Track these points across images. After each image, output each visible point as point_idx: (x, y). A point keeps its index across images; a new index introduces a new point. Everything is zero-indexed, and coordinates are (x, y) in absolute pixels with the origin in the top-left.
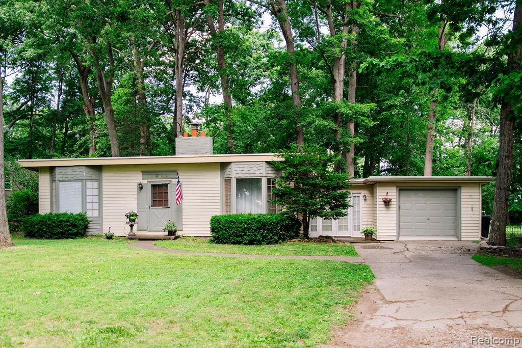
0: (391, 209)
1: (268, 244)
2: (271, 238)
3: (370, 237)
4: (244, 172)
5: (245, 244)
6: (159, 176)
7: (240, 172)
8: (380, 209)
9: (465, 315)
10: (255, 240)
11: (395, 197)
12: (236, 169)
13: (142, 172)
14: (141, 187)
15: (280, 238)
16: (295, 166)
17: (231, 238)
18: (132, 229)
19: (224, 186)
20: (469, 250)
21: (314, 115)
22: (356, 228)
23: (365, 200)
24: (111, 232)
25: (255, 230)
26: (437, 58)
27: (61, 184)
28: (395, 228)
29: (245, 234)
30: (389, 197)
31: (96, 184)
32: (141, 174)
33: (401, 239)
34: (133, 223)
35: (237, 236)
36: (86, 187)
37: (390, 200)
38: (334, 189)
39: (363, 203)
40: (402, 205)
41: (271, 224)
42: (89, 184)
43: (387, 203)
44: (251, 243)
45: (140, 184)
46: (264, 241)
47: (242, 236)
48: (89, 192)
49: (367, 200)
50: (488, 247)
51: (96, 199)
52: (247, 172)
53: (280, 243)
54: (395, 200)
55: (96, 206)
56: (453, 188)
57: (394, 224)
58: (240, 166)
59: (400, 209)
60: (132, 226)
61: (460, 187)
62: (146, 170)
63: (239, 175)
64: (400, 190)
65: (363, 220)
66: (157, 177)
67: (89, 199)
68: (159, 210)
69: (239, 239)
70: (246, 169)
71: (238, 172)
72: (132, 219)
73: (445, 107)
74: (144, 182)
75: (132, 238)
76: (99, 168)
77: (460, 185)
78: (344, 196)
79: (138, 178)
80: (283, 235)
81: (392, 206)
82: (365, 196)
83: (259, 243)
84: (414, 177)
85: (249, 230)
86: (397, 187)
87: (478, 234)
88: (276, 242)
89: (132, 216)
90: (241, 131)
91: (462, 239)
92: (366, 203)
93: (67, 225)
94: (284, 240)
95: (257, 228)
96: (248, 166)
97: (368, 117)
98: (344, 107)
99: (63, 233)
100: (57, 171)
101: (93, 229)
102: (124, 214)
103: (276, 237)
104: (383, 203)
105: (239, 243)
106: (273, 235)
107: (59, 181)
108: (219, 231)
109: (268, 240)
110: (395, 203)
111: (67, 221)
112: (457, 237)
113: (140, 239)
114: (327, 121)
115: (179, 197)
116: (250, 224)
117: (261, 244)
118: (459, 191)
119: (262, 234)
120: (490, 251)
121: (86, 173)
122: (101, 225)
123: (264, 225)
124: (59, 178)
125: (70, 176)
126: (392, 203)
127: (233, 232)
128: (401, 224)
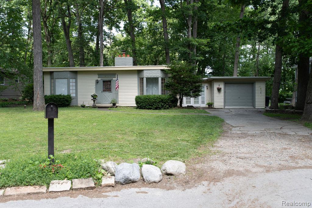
0: (221, 93)
1: (164, 109)
2: (166, 106)
3: (211, 106)
4: (150, 74)
5: (153, 109)
6: (107, 76)
7: (148, 75)
8: (216, 93)
9: (266, 130)
10: (158, 107)
11: (223, 87)
12: (146, 73)
13: (98, 74)
14: (97, 82)
15: (169, 107)
16: (177, 72)
17: (147, 106)
18: (94, 103)
19: (139, 81)
20: (261, 112)
21: (178, 45)
22: (203, 102)
23: (207, 88)
24: (84, 104)
25: (158, 102)
26: (247, 22)
27: (57, 80)
28: (223, 102)
29: (154, 105)
30: (220, 87)
31: (74, 80)
32: (97, 76)
33: (226, 107)
34: (95, 100)
35: (150, 106)
36: (70, 81)
37: (221, 88)
38: (195, 83)
39: (206, 90)
40: (226, 91)
41: (165, 100)
42: (71, 80)
43: (219, 90)
44: (156, 109)
45: (97, 80)
46: (162, 108)
47: (152, 106)
48: (71, 84)
49: (208, 89)
50: (270, 110)
51: (74, 88)
52: (151, 75)
53: (170, 109)
54: (223, 88)
55: (74, 91)
56: (251, 83)
57: (223, 100)
58: (148, 72)
59: (226, 93)
60: (94, 101)
61: (255, 82)
62: (100, 73)
63: (148, 76)
64: (225, 83)
65: (207, 99)
66: (105, 77)
67: (71, 88)
68: (107, 94)
69: (150, 107)
70: (150, 73)
71: (147, 74)
72: (94, 97)
73: (245, 40)
74: (99, 79)
75: (94, 107)
76: (76, 72)
77: (255, 81)
78: (199, 86)
79: (96, 77)
80: (171, 105)
81: (222, 91)
82: (207, 86)
83: (160, 109)
84: (230, 77)
85: (155, 103)
86: (224, 82)
87: (263, 105)
88: (168, 108)
89: (95, 96)
90: (140, 53)
91: (256, 108)
92: (208, 90)
93: (63, 100)
94: (171, 107)
95: (159, 102)
96: (152, 71)
97: (206, 46)
98: (194, 41)
99: (61, 105)
100: (55, 73)
101: (73, 102)
102: (91, 95)
103: (168, 106)
104: (217, 90)
105: (150, 109)
106: (166, 105)
107: (56, 78)
108: (141, 103)
109: (164, 107)
110: (223, 90)
111: (64, 99)
112: (253, 106)
113: (99, 108)
114: (185, 48)
115: (117, 87)
116: (156, 100)
117: (161, 109)
118: (254, 84)
119: (161, 105)
120: (271, 111)
121: (69, 75)
122: (77, 101)
123: (162, 100)
124: (56, 77)
125: (61, 76)
126: (222, 90)
127: (148, 104)
128: (226, 100)
